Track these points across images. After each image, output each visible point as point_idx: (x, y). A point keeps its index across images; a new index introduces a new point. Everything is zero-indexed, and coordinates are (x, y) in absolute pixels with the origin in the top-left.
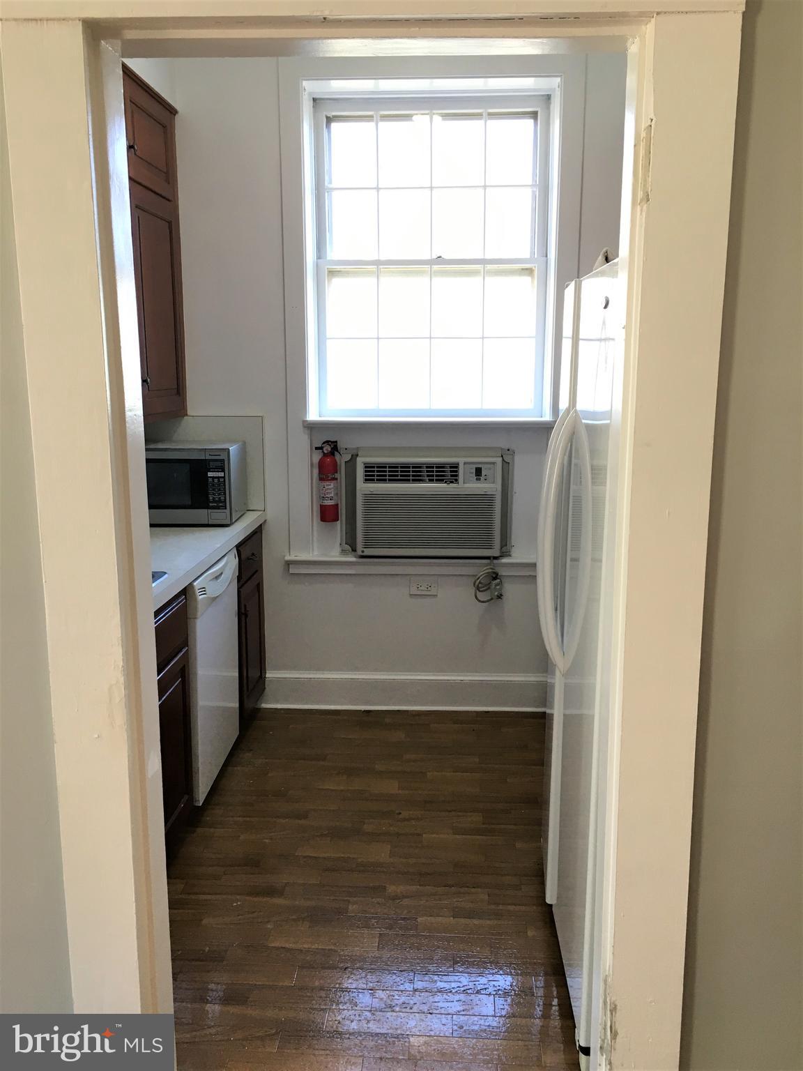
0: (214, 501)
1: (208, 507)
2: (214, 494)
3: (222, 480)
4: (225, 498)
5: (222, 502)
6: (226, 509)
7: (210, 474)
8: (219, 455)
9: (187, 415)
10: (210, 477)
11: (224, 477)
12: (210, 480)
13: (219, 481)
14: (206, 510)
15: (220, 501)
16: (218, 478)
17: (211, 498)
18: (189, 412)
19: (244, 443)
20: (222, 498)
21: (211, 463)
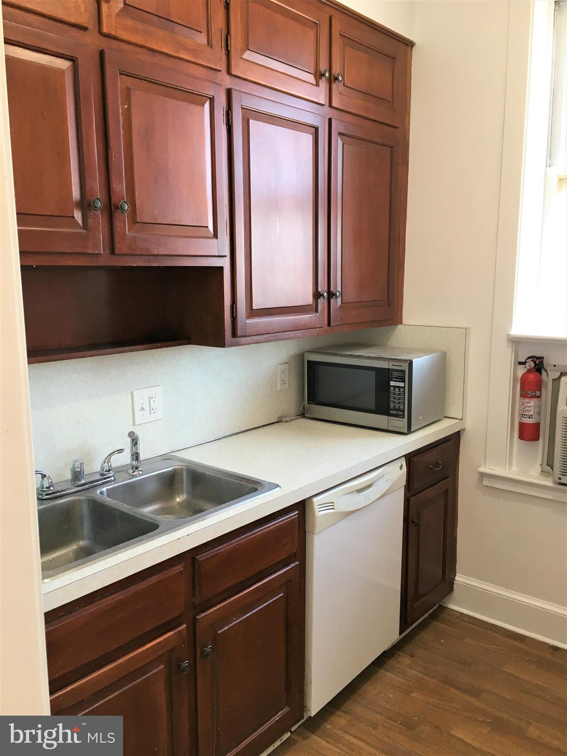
0: (394, 409)
1: (389, 414)
2: (394, 402)
3: (402, 390)
4: (404, 406)
5: (402, 411)
6: (404, 418)
7: (392, 383)
8: (401, 366)
9: (401, 323)
10: (393, 386)
11: (404, 388)
12: (392, 388)
13: (399, 391)
14: (387, 417)
15: (399, 410)
16: (399, 387)
17: (392, 406)
18: (404, 321)
19: (445, 353)
20: (402, 407)
21: (394, 373)
